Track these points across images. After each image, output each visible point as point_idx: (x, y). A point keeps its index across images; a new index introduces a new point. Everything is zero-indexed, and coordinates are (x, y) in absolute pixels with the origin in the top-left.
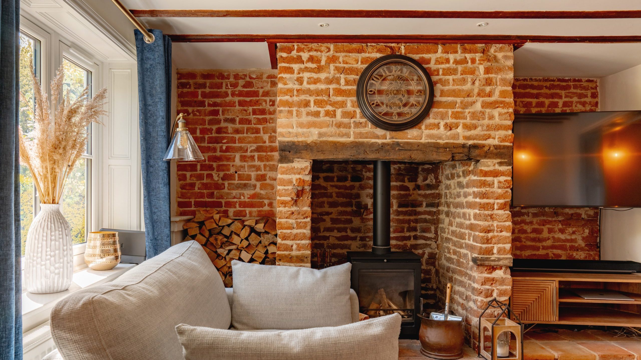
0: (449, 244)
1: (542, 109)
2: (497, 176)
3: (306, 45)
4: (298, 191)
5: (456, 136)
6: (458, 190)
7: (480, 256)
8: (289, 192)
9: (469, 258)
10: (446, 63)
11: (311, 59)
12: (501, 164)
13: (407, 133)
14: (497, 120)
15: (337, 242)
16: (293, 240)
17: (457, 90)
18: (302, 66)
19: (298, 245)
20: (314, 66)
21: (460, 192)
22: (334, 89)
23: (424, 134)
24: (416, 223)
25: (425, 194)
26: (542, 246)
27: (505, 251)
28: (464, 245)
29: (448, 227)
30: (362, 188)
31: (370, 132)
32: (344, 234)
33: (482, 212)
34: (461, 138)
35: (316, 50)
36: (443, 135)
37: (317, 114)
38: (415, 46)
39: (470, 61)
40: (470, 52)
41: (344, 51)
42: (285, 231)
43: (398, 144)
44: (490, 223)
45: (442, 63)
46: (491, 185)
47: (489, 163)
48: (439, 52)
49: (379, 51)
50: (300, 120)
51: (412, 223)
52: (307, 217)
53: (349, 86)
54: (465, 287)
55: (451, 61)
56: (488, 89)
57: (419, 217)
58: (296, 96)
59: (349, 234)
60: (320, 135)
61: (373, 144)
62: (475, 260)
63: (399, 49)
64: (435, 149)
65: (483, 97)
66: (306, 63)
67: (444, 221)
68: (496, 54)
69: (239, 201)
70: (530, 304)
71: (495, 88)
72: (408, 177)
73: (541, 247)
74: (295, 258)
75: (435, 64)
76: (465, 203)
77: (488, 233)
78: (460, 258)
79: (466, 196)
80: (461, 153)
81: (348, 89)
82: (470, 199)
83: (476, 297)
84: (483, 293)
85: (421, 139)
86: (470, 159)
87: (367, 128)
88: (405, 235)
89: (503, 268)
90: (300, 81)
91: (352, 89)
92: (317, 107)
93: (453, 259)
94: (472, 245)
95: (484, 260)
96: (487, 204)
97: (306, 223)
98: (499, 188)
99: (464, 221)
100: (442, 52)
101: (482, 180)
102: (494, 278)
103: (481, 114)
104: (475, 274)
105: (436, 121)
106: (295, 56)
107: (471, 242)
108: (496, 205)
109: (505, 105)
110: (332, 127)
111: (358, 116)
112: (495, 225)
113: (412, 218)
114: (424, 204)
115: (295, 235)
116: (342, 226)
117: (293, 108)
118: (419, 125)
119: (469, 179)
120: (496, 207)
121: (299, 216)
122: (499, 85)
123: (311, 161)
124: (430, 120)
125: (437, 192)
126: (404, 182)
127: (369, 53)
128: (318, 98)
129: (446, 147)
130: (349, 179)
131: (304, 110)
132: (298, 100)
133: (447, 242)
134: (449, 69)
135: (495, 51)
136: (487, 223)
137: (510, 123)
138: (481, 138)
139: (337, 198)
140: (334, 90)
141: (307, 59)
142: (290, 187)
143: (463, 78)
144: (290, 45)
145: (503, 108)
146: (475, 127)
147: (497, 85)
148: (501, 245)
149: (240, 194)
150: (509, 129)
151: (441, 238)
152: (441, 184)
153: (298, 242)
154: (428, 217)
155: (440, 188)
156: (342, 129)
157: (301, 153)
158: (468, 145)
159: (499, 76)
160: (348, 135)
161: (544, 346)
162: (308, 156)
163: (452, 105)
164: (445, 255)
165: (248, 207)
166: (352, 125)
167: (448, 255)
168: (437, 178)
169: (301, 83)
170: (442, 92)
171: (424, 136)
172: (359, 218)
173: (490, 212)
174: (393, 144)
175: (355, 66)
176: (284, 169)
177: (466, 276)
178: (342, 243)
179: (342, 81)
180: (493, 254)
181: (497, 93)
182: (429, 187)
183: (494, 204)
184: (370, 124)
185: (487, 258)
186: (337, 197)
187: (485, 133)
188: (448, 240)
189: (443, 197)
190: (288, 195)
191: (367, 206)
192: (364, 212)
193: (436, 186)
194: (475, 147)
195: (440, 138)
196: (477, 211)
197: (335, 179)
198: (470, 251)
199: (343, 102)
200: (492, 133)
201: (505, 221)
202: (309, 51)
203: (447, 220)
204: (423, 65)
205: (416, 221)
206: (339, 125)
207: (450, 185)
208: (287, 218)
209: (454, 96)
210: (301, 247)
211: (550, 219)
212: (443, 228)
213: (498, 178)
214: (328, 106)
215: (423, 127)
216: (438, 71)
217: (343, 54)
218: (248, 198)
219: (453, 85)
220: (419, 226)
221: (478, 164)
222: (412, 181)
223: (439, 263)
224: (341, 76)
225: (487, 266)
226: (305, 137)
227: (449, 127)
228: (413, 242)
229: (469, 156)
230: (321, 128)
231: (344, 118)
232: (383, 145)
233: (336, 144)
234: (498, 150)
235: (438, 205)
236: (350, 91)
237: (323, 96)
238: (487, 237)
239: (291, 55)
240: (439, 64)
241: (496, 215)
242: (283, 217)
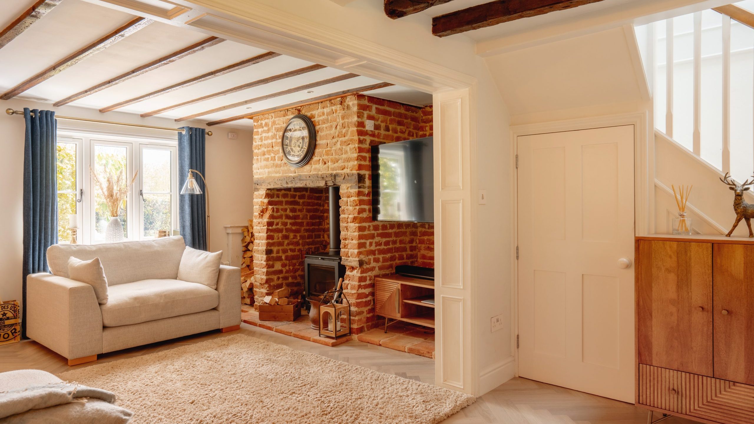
2: (349, 197)
3: (264, 116)
4: (262, 208)
5: (328, 169)
7: (343, 258)
8: (259, 210)
10: (323, 116)
11: (266, 125)
12: (351, 187)
13: (305, 168)
14: (349, 154)
16: (260, 239)
17: (328, 134)
18: (262, 130)
19: (261, 243)
20: (267, 128)
23: (312, 168)
27: (354, 255)
31: (288, 169)
33: (342, 224)
34: (330, 169)
35: (267, 119)
36: (322, 168)
37: (268, 159)
38: (308, 106)
39: (334, 112)
40: (334, 105)
41: (278, 117)
42: (256, 234)
43: (302, 176)
44: (347, 233)
45: (321, 116)
46: (346, 204)
47: (345, 187)
48: (319, 109)
49: (292, 114)
52: (265, 226)
53: (279, 139)
55: (325, 114)
56: (344, 131)
58: (260, 149)
60: (269, 173)
61: (289, 177)
63: (302, 110)
64: (317, 179)
65: (341, 138)
66: (264, 127)
68: (349, 103)
71: (348, 130)
74: (260, 251)
77: (346, 240)
80: (331, 181)
85: (310, 172)
86: (335, 185)
87: (287, 167)
89: (356, 268)
90: (261, 139)
95: (344, 261)
96: (344, 218)
98: (351, 206)
100: (321, 108)
101: (343, 200)
102: (349, 275)
103: (340, 150)
105: (318, 158)
106: (260, 124)
108: (349, 219)
109: (353, 142)
110: (274, 167)
111: (284, 158)
112: (349, 234)
117: (259, 157)
118: (310, 162)
120: (349, 221)
121: (261, 225)
122: (350, 127)
123: (266, 189)
124: (315, 158)
127: (288, 115)
128: (269, 149)
129: (323, 176)
131: (263, 158)
132: (261, 151)
134: (324, 120)
137: (355, 155)
138: (340, 168)
140: (274, 143)
141: (264, 124)
142: (258, 207)
143: (331, 125)
144: (258, 117)
145: (352, 144)
146: (337, 161)
147: (348, 127)
148: (352, 250)
150: (355, 160)
153: (262, 241)
156: (277, 168)
157: (262, 185)
158: (334, 174)
159: (349, 121)
162: (264, 187)
163: (326, 146)
166: (282, 165)
169: (262, 141)
170: (320, 137)
171: (313, 170)
173: (345, 225)
174: (300, 176)
175: (282, 126)
176: (256, 195)
180: (349, 256)
181: (349, 133)
185: (346, 259)
187: (343, 164)
190: (258, 212)
194: (337, 175)
195: (320, 171)
199: (278, 150)
200: (346, 164)
201: (354, 232)
202: (265, 120)
204: (312, 119)
206: (276, 166)
208: (257, 226)
209: (327, 139)
210: (262, 245)
214: (272, 154)
215: (312, 163)
216: (318, 122)
217: (278, 119)
219: (326, 131)
224: (277, 133)
225: (347, 266)
226: (263, 175)
227: (324, 162)
229: (335, 183)
230: (269, 169)
231: (279, 161)
233: (275, 178)
234: (350, 177)
236: (279, 142)
237: (271, 147)
238: (345, 243)
239: (258, 123)
240: (319, 117)
241: (349, 226)
242: (255, 225)
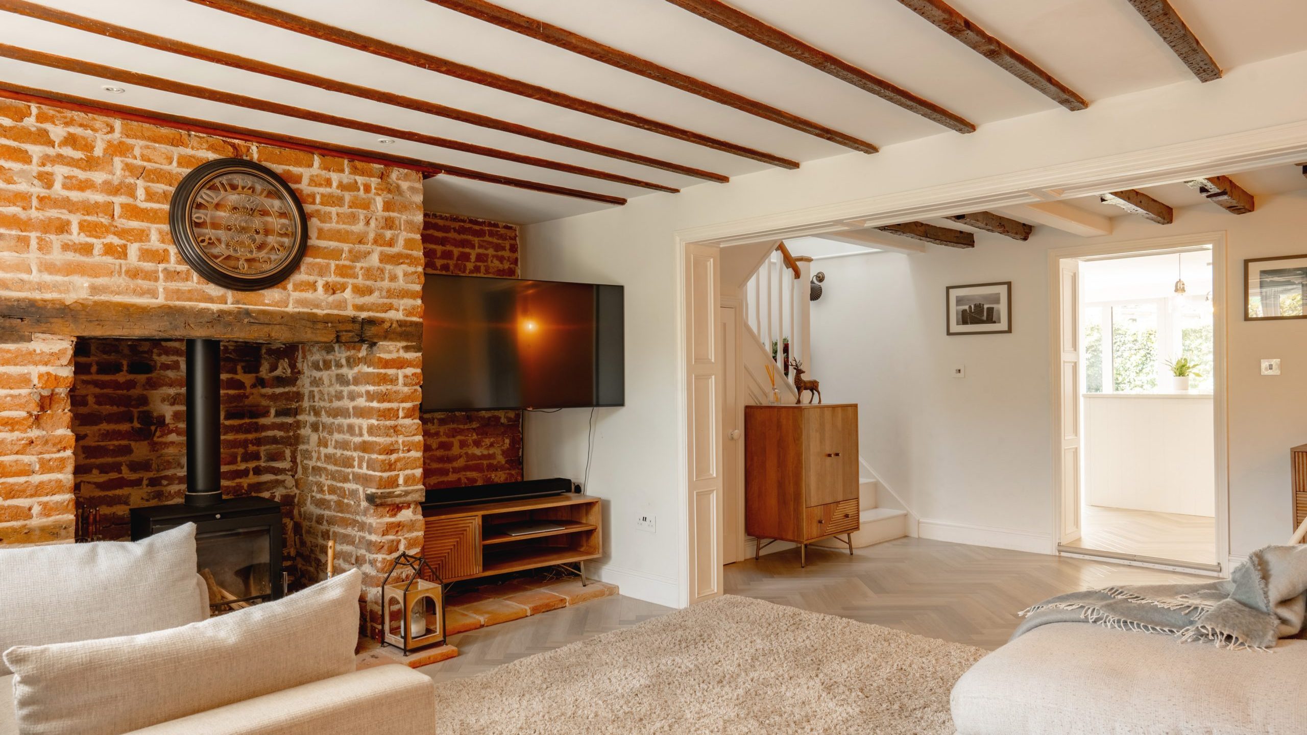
0: (321, 477)
2: (401, 368)
3: (59, 112)
4: (42, 398)
5: (342, 305)
6: (338, 387)
7: (379, 491)
8: (23, 401)
9: (359, 497)
10: (326, 186)
11: (71, 141)
12: (407, 349)
13: (263, 295)
14: (401, 283)
16: (32, 496)
17: (343, 231)
18: (51, 151)
19: (45, 505)
20: (78, 155)
21: (341, 392)
22: (123, 206)
23: (291, 298)
24: (258, 446)
25: (274, 394)
27: (414, 480)
28: (351, 477)
30: (153, 385)
31: (196, 290)
33: (381, 423)
34: (350, 307)
35: (81, 125)
36: (322, 301)
37: (87, 249)
38: (276, 150)
39: (362, 188)
40: (363, 174)
41: (143, 138)
42: (12, 480)
43: (248, 313)
44: (393, 439)
45: (320, 185)
46: (393, 381)
47: (391, 348)
48: (314, 166)
49: (212, 148)
50: (47, 257)
52: (64, 449)
53: (154, 202)
55: (335, 184)
56: (388, 234)
57: (264, 434)
58: (37, 209)
60: (94, 289)
61: (202, 312)
62: (371, 499)
63: (248, 150)
64: (309, 324)
65: (381, 246)
66: (60, 146)
68: (400, 182)
70: (446, 555)
71: (399, 234)
74: (37, 532)
75: (309, 185)
76: (351, 410)
77: (391, 454)
78: (344, 498)
79: (352, 397)
80: (349, 331)
81: (152, 209)
83: (375, 556)
84: (386, 547)
85: (286, 307)
86: (362, 341)
87: (189, 283)
89: (412, 506)
90: (46, 180)
91: (160, 209)
92: (87, 236)
94: (366, 474)
95: (385, 497)
96: (389, 410)
97: (62, 460)
98: (405, 385)
100: (320, 168)
101: (381, 373)
102: (400, 522)
103: (379, 271)
104: (372, 520)
105: (311, 278)
106: (33, 129)
107: (364, 471)
108: (400, 411)
109: (412, 261)
110: (120, 275)
111: (173, 258)
112: (400, 441)
113: (251, 436)
115: (37, 486)
117: (31, 231)
118: (283, 283)
119: (359, 372)
120: (401, 414)
121: (46, 448)
122: (404, 230)
123: (75, 340)
124: (300, 276)
125: (295, 389)
126: (236, 373)
127: (192, 148)
128: (88, 218)
129: (327, 320)
131: (55, 240)
132: (41, 217)
134: (331, 196)
135: (398, 179)
136: (388, 440)
137: (418, 288)
138: (379, 308)
140: (122, 208)
141: (62, 138)
142: (24, 391)
143: (352, 213)
144: (20, 104)
145: (409, 265)
146: (370, 291)
147: (400, 229)
148: (408, 472)
150: (417, 297)
151: (303, 467)
152: (302, 376)
153: (45, 499)
156: (140, 282)
157: (51, 323)
158: (360, 319)
159: (404, 217)
160: (153, 293)
161: (466, 613)
162: (68, 329)
163: (335, 254)
166: (161, 275)
167: (319, 496)
168: (293, 366)
169: (49, 185)
170: (320, 231)
171: (291, 302)
173: (392, 423)
174: (239, 313)
175: (166, 167)
176: (9, 355)
179: (141, 193)
180: (398, 486)
181: (401, 242)
182: (281, 381)
183: (398, 410)
184: (195, 276)
185: (390, 493)
187: (386, 301)
189: (306, 398)
190: (21, 407)
192: (155, 431)
193: (293, 380)
194: (371, 322)
195: (317, 306)
196: (374, 422)
198: (362, 485)
199: (143, 231)
200: (395, 302)
201: (414, 435)
202: (67, 124)
203: (314, 438)
204: (290, 184)
206: (134, 274)
207: (320, 379)
208: (17, 453)
209: (339, 241)
210: (51, 509)
212: (306, 450)
213: (403, 370)
214: (112, 236)
215: (290, 286)
216: (313, 196)
217: (142, 143)
219: (338, 222)
220: (263, 450)
221: (375, 348)
223: (300, 512)
224: (138, 182)
225: (389, 505)
226: (60, 292)
227: (332, 289)
229: (361, 336)
230: (96, 277)
231: (144, 261)
232: (221, 313)
233: (128, 310)
234: (404, 328)
235: (296, 412)
236: (156, 212)
237: (100, 215)
238: (390, 460)
239: (22, 124)
240: (316, 186)
241: (401, 426)
242: (9, 452)
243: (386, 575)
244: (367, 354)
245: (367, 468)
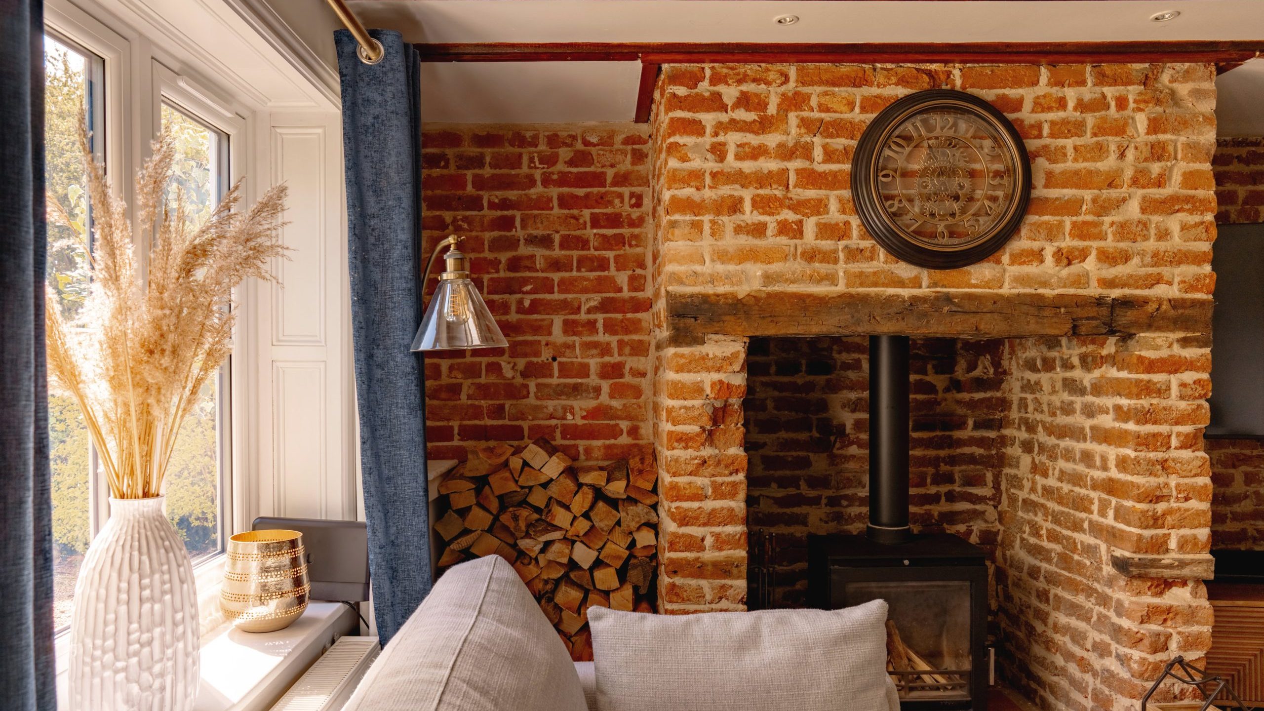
0: (1036, 515)
1: (1229, 208)
2: (1176, 371)
3: (732, 69)
4: (715, 410)
5: (1081, 280)
6: (1066, 397)
7: (1137, 556)
8: (696, 413)
9: (1101, 557)
10: (1058, 109)
11: (744, 101)
12: (1185, 342)
13: (969, 273)
14: (1177, 241)
15: (777, 510)
16: (705, 525)
17: (1084, 171)
18: (724, 117)
19: (717, 536)
20: (750, 116)
21: (1071, 403)
22: (798, 172)
23: (1007, 275)
24: (952, 466)
25: (972, 400)
26: (1231, 513)
27: (1195, 544)
28: (1086, 525)
29: (1030, 476)
30: (834, 387)
31: (883, 272)
32: (792, 491)
33: (1142, 454)
34: (1094, 283)
35: (754, 80)
36: (1052, 276)
37: (759, 230)
38: (986, 68)
39: (1113, 104)
40: (1115, 81)
41: (821, 83)
42: (686, 505)
43: (948, 298)
44: (1162, 480)
45: (1050, 109)
46: (1162, 391)
47: (1159, 342)
48: (1041, 83)
49: (902, 81)
50: (719, 243)
51: (942, 464)
52: (737, 472)
53: (834, 163)
54: (1088, 619)
55: (1071, 104)
56: (1156, 168)
57: (959, 451)
58: (710, 187)
59: (804, 493)
60: (768, 278)
61: (890, 300)
62: (1121, 565)
63: (949, 77)
64: (1033, 310)
65: (1143, 187)
66: (733, 110)
67: (1018, 462)
68: (1175, 85)
69: (563, 425)
71: (1173, 166)
72: (934, 362)
73: (1229, 515)
74: (710, 568)
75: (1033, 111)
76: (1088, 430)
77: (1157, 502)
78: (1074, 553)
79: (1090, 412)
80: (1093, 318)
81: (831, 172)
82: (1107, 421)
83: (1128, 651)
84: (1146, 642)
85: (1001, 287)
86: (1112, 332)
87: (874, 262)
88: (928, 492)
89: (1191, 584)
90: (719, 152)
91: (840, 171)
92: (760, 214)
93: (1049, 551)
94: (1113, 527)
95: (1145, 566)
96: (1154, 435)
97: (734, 485)
98: (1182, 398)
99: (1087, 470)
100: (1050, 84)
101: (1142, 381)
102: (1171, 607)
103: (1140, 226)
104: (1123, 597)
105: (1036, 245)
106: (707, 94)
107: (1110, 520)
108: (1173, 437)
109: (1195, 204)
110: (795, 259)
111: (855, 233)
112: (1173, 484)
113: (942, 453)
114: (971, 422)
115: (710, 514)
116: (788, 473)
117: (703, 215)
118: (997, 254)
119: (1102, 377)
120: (1174, 442)
121: (718, 470)
122: (1182, 159)
123: (747, 340)
124: (1022, 243)
125: (999, 394)
126: (926, 374)
127: (878, 86)
128: (761, 192)
129: (1058, 303)
130: (804, 368)
131: (728, 221)
132: (714, 197)
133: (1028, 511)
134: (1065, 122)
135: (1173, 80)
136: (1153, 481)
137: (1205, 247)
138: (1140, 282)
139: (776, 412)
140: (797, 174)
141: (734, 100)
142: (697, 403)
143: (1097, 143)
144: (694, 67)
145: (1191, 212)
146: (1126, 258)
147: (1176, 158)
148: (1186, 532)
149: (565, 409)
150: (1204, 261)
151: (1009, 497)
152: (1009, 377)
153: (717, 529)
154: (978, 451)
155: (1003, 386)
156: (817, 265)
157: (724, 322)
158: (1109, 300)
159: (1182, 139)
160: (831, 279)
162: (740, 329)
163: (1072, 207)
164: (1022, 540)
165: (582, 438)
166: (841, 255)
167: (1033, 540)
168: (997, 364)
169: (722, 158)
170: (1049, 175)
171: (1007, 280)
172: (825, 455)
173: (1160, 455)
174: (937, 298)
175: (847, 116)
176: (683, 361)
177: (1091, 596)
178: (788, 511)
179: (818, 153)
180: (1167, 551)
181: (1177, 178)
182: (980, 384)
183: (1169, 436)
184: (882, 253)
185: (1154, 560)
186: (777, 408)
187: (1150, 270)
188: (1029, 505)
189: (1015, 407)
190: (694, 420)
191: (845, 429)
192: (835, 441)
193: (996, 383)
194: (1126, 303)
195: (1045, 284)
196: (1130, 453)
197: (773, 369)
198: (1106, 541)
199: (820, 201)
200: (1166, 271)
201: (1195, 475)
202: (740, 82)
203: (1026, 461)
204: (1005, 114)
205: (953, 461)
206: (810, 256)
207: (1037, 383)
208: (690, 474)
209: (1077, 186)
210: (723, 542)
211: (1247, 452)
212: (1016, 476)
213: (1179, 375)
214: (786, 211)
215: (1006, 259)
216: (1039, 126)
217: (819, 89)
218: (583, 418)
219: (1075, 160)
220: (958, 471)
221: (1131, 343)
222: (943, 373)
223: (1004, 555)
224: (815, 139)
225: (1152, 579)
226: (733, 284)
227: (1066, 258)
228: (944, 507)
229: (1110, 325)
230: (769, 263)
231: (822, 238)
232: (915, 301)
233: (804, 301)
234: (1180, 311)
235: (1000, 425)
236: (835, 174)
237: (774, 186)
238: (1155, 512)
239: (697, 90)
240: (1043, 111)
241: (1173, 460)
242: (683, 472)
243: (1150, 685)
244: (1117, 351)
245: (1116, 518)
